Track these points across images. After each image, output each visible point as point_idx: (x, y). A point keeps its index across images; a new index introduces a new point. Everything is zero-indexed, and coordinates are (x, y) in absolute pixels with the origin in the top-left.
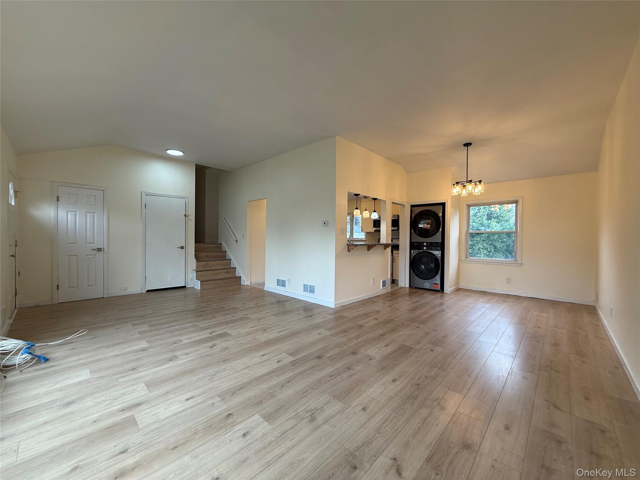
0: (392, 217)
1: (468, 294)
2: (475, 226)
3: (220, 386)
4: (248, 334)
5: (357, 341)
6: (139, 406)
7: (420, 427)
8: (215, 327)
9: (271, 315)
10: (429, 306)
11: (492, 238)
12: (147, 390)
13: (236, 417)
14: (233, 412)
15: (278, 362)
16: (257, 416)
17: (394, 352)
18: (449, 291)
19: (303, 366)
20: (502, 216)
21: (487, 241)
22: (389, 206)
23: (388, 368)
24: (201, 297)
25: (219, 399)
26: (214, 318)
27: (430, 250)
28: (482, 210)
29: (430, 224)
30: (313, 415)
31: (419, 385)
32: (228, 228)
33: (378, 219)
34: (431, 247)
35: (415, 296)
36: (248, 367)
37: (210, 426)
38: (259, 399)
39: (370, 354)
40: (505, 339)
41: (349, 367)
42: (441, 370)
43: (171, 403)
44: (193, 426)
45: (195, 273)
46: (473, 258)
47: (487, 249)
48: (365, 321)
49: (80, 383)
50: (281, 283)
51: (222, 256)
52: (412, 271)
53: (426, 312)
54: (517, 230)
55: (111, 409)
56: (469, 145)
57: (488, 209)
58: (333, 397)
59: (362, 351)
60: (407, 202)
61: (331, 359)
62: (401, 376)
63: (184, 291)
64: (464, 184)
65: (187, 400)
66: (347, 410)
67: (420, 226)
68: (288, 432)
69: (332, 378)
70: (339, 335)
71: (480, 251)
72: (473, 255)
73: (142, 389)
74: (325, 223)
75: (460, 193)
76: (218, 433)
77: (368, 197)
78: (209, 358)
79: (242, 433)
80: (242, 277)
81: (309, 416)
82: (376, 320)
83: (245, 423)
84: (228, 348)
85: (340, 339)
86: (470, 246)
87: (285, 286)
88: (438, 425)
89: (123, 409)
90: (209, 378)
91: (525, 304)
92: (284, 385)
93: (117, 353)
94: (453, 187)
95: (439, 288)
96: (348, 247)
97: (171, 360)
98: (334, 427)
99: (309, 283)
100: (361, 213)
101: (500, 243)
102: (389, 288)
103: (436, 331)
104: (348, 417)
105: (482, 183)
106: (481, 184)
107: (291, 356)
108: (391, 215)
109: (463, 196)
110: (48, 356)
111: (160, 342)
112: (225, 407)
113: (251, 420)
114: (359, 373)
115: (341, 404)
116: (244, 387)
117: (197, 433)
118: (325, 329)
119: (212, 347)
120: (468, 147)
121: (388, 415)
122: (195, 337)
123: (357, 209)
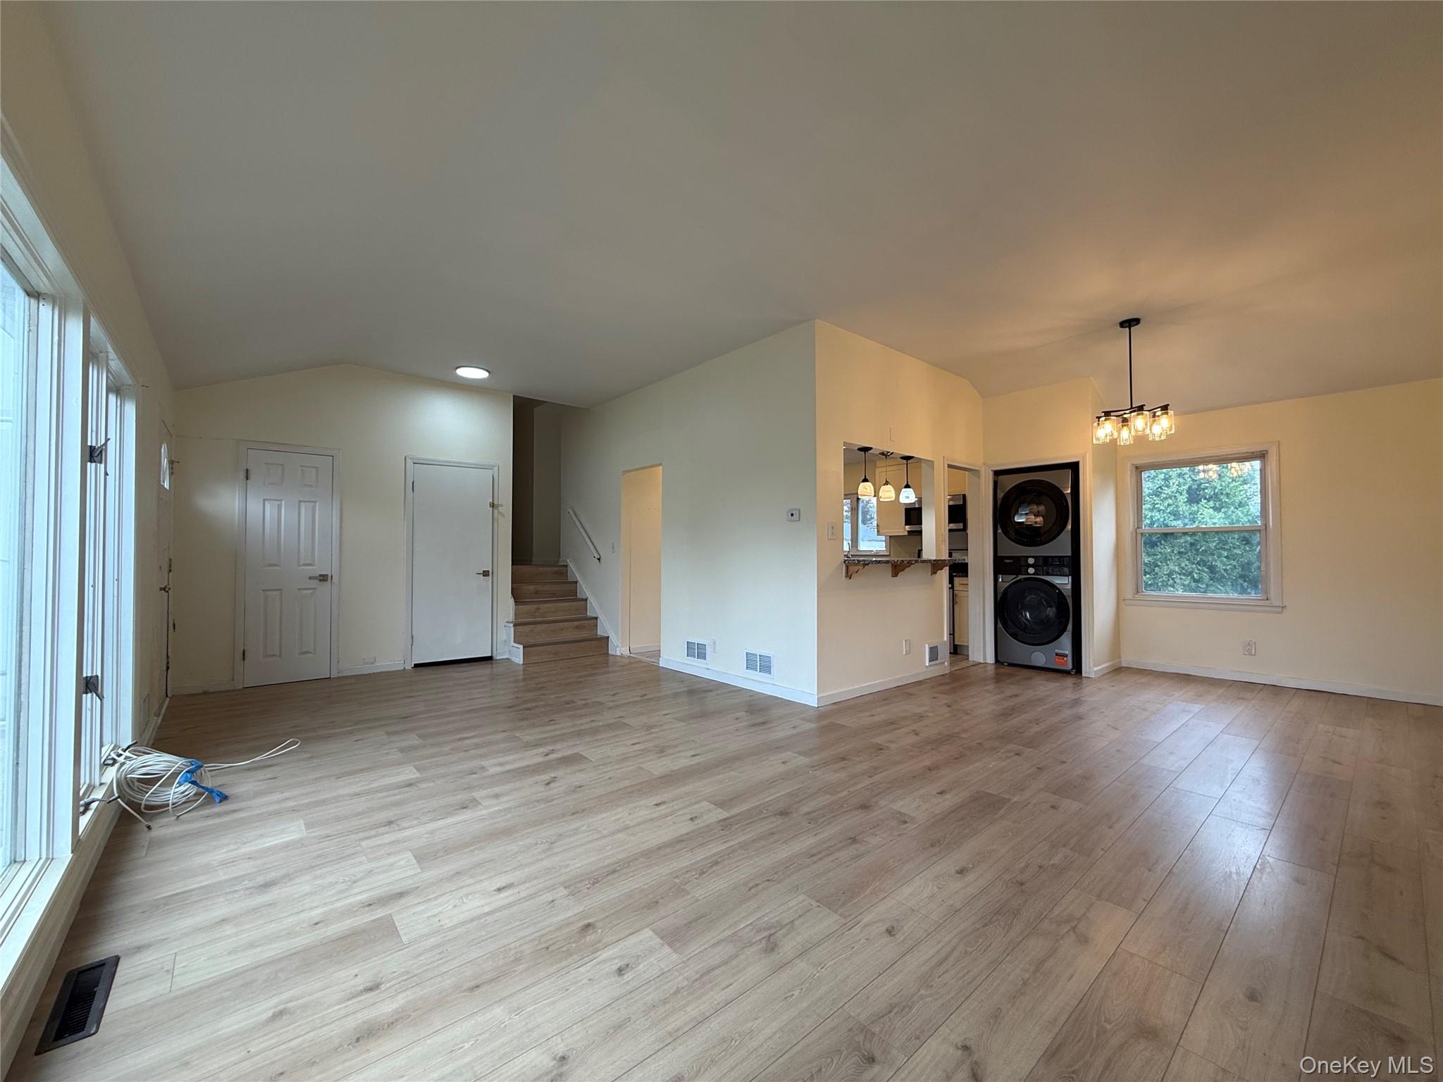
0: (950, 500)
1: (1144, 680)
2: (1158, 519)
3: (567, 866)
4: (625, 758)
5: (871, 780)
6: (402, 898)
7: (1028, 979)
8: (555, 742)
9: (675, 721)
10: (1045, 707)
11: (1203, 548)
12: (416, 866)
13: (602, 932)
14: (596, 921)
15: (692, 819)
16: (647, 933)
17: (961, 806)
18: (1096, 672)
19: (747, 830)
20: (1228, 495)
21: (1190, 554)
22: (941, 473)
23: (945, 842)
24: (524, 680)
25: (566, 892)
26: (553, 722)
27: (1043, 575)
28: (1174, 481)
29: (1042, 516)
30: (772, 938)
31: (1022, 884)
32: (582, 530)
33: (917, 506)
34: (1045, 568)
35: (1012, 684)
36: (627, 828)
37: (548, 948)
38: (650, 896)
39: (903, 811)
40: (1244, 787)
41: (853, 836)
42: (1077, 854)
43: (467, 895)
44: (512, 946)
45: (512, 629)
46: (1153, 593)
47: (1190, 574)
48: (887, 737)
49: (286, 846)
50: (697, 651)
51: (569, 592)
52: (1000, 625)
53: (1037, 720)
54: (1266, 525)
55: (347, 901)
56: (1132, 323)
57: (1190, 477)
58: (817, 901)
59: (883, 803)
60: (984, 464)
61: (812, 818)
62: (979, 862)
63: (490, 666)
64: (1125, 416)
65: (499, 890)
66: (852, 930)
67: (1019, 519)
68: (717, 972)
69: (814, 858)
70: (829, 765)
71: (1173, 579)
72: (1152, 586)
73: (408, 864)
74: (792, 515)
75: (1116, 435)
76: (564, 964)
77: (892, 453)
78: (543, 806)
79: (616, 967)
80: (611, 637)
81: (764, 938)
82: (916, 734)
83: (621, 945)
84: (583, 786)
85: (831, 776)
86: (1147, 566)
87: (705, 658)
88: (1071, 978)
89: (371, 903)
90: (543, 847)
91: (1296, 704)
92: (705, 870)
93: (356, 789)
94: (1095, 424)
95: (1069, 666)
96: (847, 568)
97: (465, 808)
98: (821, 966)
99: (759, 651)
100: (875, 492)
101: (1225, 560)
102: (945, 664)
103: (1065, 762)
104: (853, 948)
105: (1171, 412)
106: (1167, 413)
107: (721, 808)
108: (947, 494)
109: (1122, 444)
110: (226, 791)
111: (442, 771)
112: (578, 909)
113: (633, 940)
114: (878, 851)
115: (836, 917)
116: (618, 869)
117: (520, 960)
118: (796, 753)
119: (548, 784)
120: (1132, 328)
121: (948, 949)
122: (515, 760)
123: (865, 480)
